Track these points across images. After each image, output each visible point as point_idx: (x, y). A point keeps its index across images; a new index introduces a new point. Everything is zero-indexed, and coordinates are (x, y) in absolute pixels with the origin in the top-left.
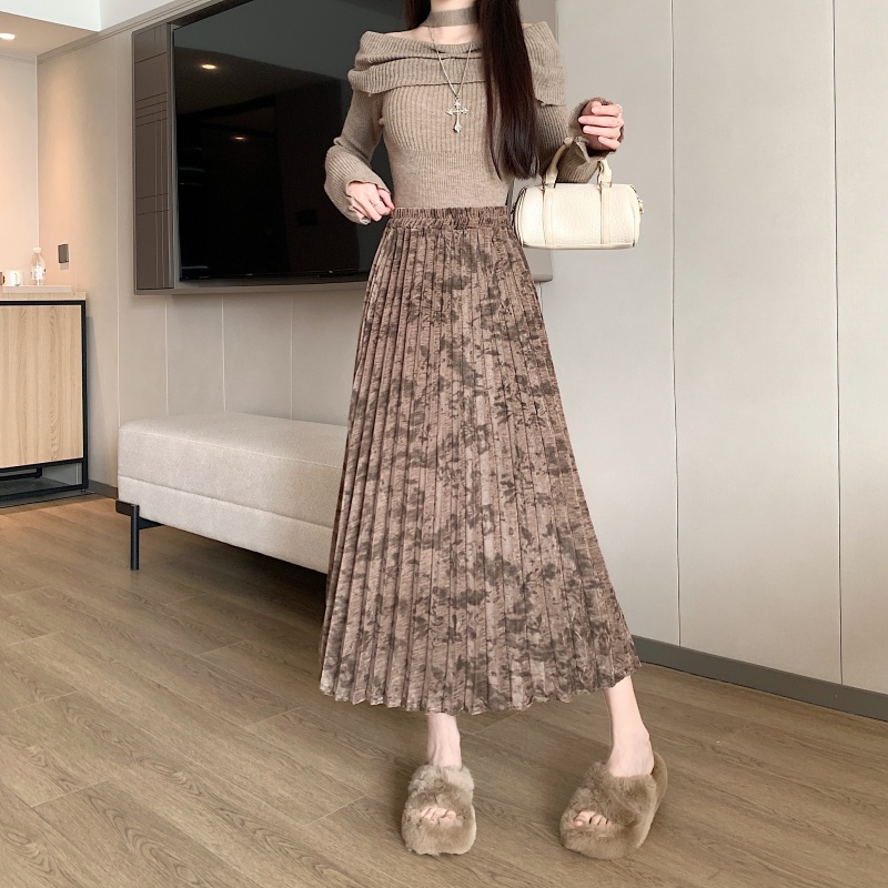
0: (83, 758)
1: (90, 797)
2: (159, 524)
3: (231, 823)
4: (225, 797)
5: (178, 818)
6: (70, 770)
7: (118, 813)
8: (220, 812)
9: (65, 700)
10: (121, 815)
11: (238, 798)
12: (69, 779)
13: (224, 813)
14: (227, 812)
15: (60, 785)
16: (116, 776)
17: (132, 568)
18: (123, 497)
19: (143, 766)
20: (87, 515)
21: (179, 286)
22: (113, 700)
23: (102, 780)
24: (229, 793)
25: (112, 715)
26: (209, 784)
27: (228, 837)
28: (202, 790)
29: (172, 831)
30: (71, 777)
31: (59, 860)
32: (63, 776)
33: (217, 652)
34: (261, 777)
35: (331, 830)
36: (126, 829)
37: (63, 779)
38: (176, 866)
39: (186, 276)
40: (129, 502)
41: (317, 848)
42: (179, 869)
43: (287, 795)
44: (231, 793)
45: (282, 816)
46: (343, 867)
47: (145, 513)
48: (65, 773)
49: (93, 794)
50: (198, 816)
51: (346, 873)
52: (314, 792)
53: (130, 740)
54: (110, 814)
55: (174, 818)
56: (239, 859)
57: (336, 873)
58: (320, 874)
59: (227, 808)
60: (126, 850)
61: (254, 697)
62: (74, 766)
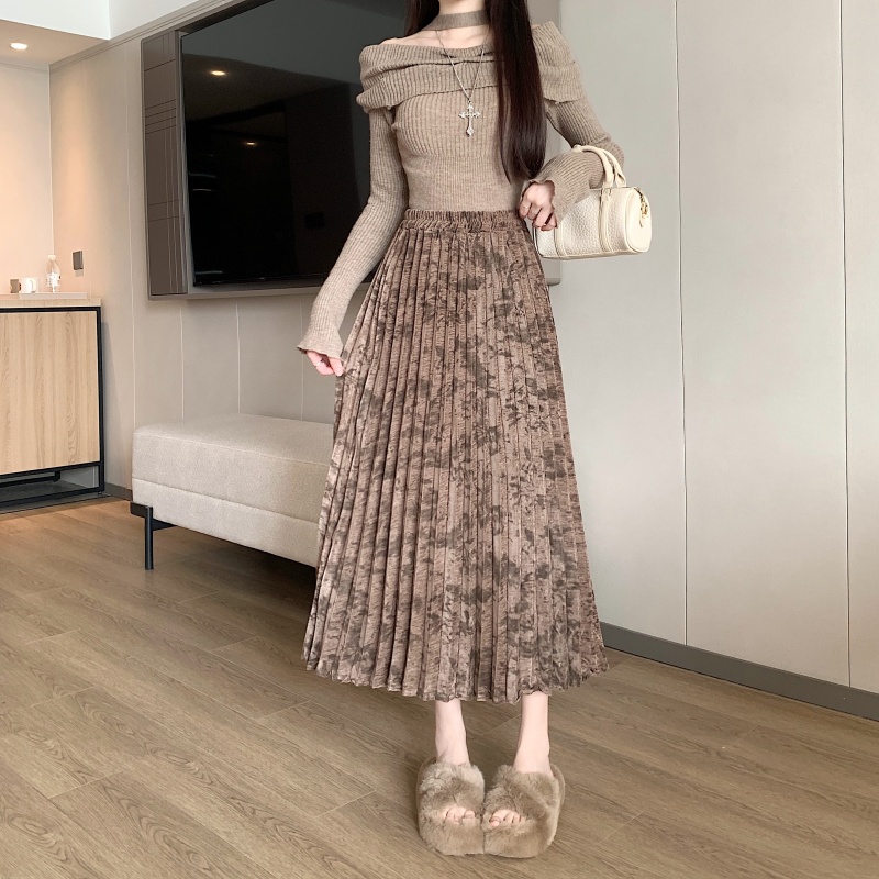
0: (98, 749)
1: (105, 788)
2: (170, 525)
3: (242, 811)
4: (237, 787)
5: (190, 806)
6: (86, 762)
7: (131, 802)
8: (231, 800)
9: (81, 695)
10: (135, 804)
11: (249, 788)
12: (85, 770)
13: (235, 802)
14: (238, 802)
15: (76, 777)
16: (130, 766)
17: (146, 568)
18: (137, 499)
19: (157, 757)
20: (105, 517)
21: (192, 291)
22: (128, 694)
23: (117, 771)
24: (240, 783)
25: (127, 708)
26: (221, 773)
27: (239, 826)
28: (214, 780)
29: (185, 819)
30: (86, 768)
31: (75, 849)
32: (79, 768)
33: (229, 647)
34: (271, 768)
35: (340, 823)
36: (140, 818)
37: (80, 771)
38: (188, 853)
39: (200, 281)
40: (142, 503)
41: (327, 840)
42: (191, 855)
43: (297, 786)
44: (243, 783)
45: (292, 807)
46: (351, 860)
47: (159, 515)
48: (82, 765)
49: (109, 785)
50: (210, 804)
51: (355, 868)
52: (324, 785)
53: (143, 731)
54: (124, 803)
55: (187, 806)
56: (250, 847)
57: (346, 866)
58: (328, 866)
59: (238, 797)
60: (140, 838)
61: (265, 691)
62: (90, 758)
